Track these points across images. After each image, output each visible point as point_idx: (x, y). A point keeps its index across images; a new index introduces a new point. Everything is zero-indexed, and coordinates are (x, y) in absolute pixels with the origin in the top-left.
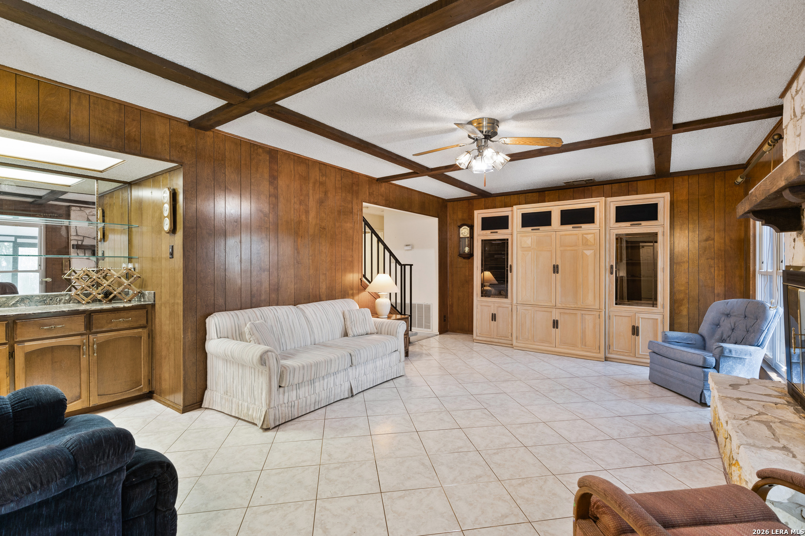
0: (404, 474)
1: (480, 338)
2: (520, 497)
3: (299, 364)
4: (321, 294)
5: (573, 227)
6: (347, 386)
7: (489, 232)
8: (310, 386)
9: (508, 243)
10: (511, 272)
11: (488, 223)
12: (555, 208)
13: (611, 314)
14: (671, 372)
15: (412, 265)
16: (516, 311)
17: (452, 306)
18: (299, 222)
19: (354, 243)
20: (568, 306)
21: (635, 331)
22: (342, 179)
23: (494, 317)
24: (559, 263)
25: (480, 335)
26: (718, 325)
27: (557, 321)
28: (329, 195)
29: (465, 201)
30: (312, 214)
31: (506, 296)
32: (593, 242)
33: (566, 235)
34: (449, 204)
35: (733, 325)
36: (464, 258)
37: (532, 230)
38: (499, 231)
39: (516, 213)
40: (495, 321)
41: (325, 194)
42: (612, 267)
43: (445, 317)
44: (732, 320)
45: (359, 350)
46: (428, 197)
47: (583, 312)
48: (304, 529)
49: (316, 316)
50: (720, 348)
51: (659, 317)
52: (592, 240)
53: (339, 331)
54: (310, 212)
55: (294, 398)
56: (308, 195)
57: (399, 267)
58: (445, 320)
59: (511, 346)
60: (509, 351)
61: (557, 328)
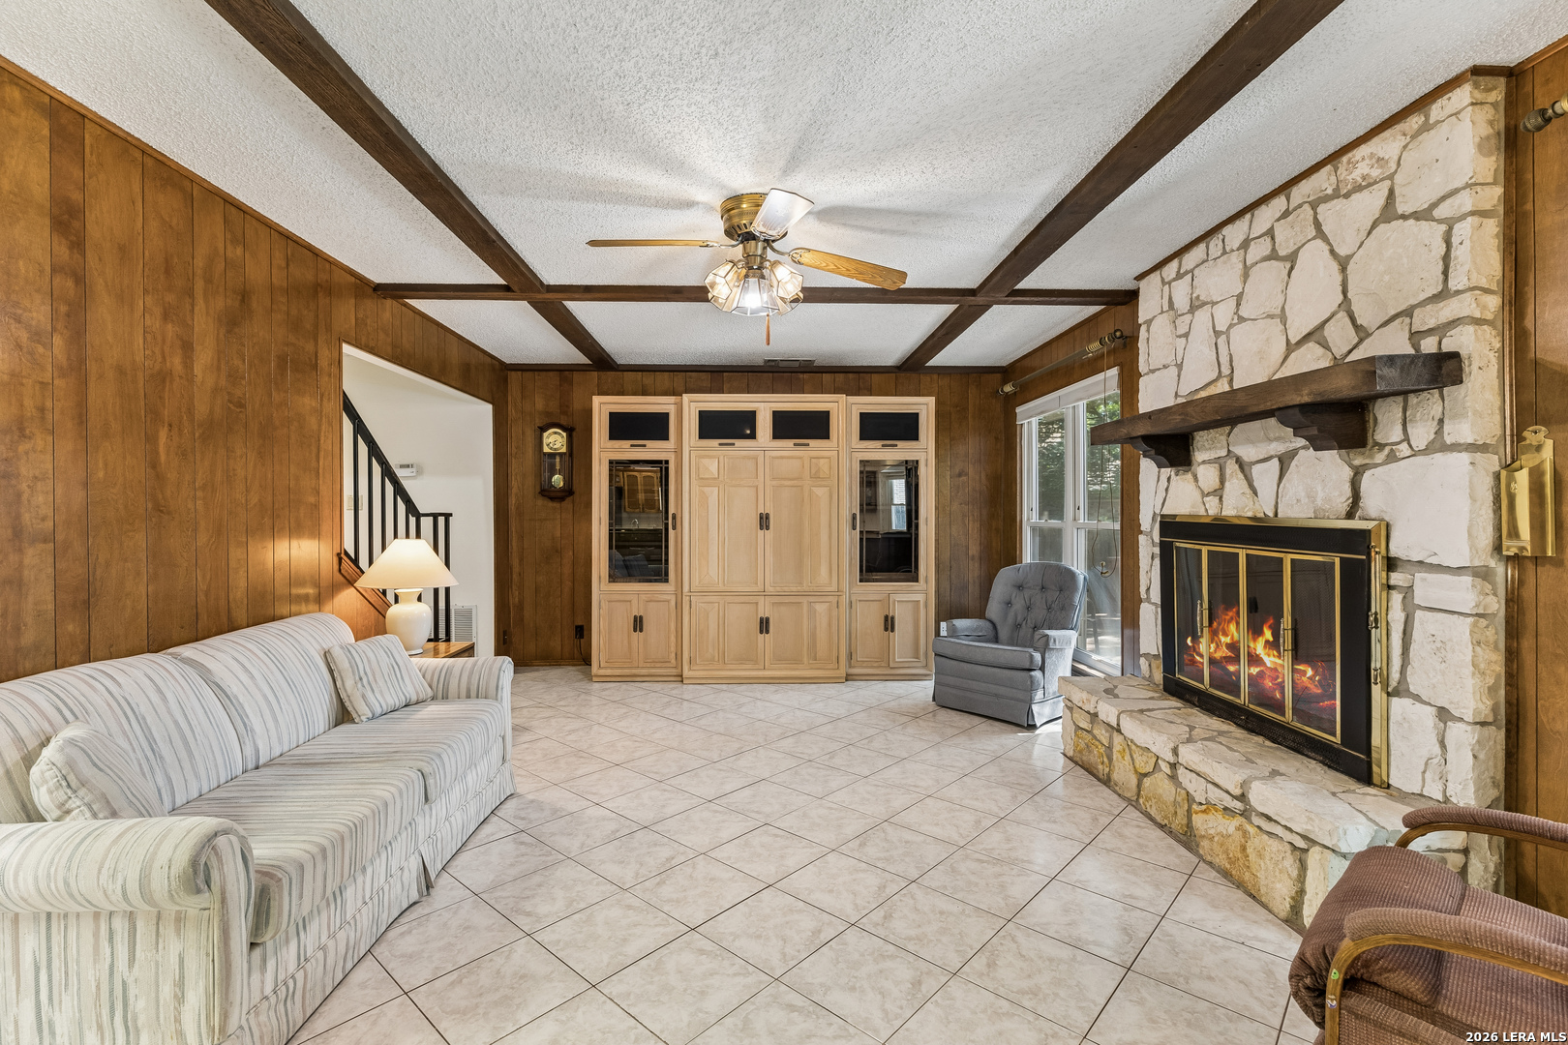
1: (608, 672)
3: (308, 847)
4: (232, 605)
5: (795, 445)
6: (414, 864)
7: (626, 444)
8: (332, 908)
9: (667, 469)
10: (674, 528)
11: (624, 426)
12: (764, 406)
13: (853, 599)
14: (974, 685)
15: (451, 515)
16: (688, 607)
17: (520, 607)
18: (162, 378)
19: (322, 454)
20: (786, 589)
21: (889, 624)
22: (288, 265)
23: (638, 624)
24: (769, 510)
25: (608, 665)
26: (1009, 603)
27: (767, 619)
28: (254, 305)
29: (551, 374)
30: (203, 358)
31: (661, 576)
32: (828, 473)
33: (782, 457)
34: (513, 376)
35: (1028, 602)
36: (552, 499)
37: (720, 444)
38: (649, 443)
39: (686, 410)
40: (641, 631)
41: (243, 301)
42: (854, 517)
43: (505, 633)
44: (1027, 593)
45: (439, 756)
46: (476, 352)
47: (811, 599)
50: (1044, 639)
51: (920, 597)
52: (826, 469)
54: (197, 348)
55: (292, 967)
56: (190, 293)
57: (413, 520)
58: (505, 642)
59: (680, 678)
60: (675, 689)
61: (767, 632)
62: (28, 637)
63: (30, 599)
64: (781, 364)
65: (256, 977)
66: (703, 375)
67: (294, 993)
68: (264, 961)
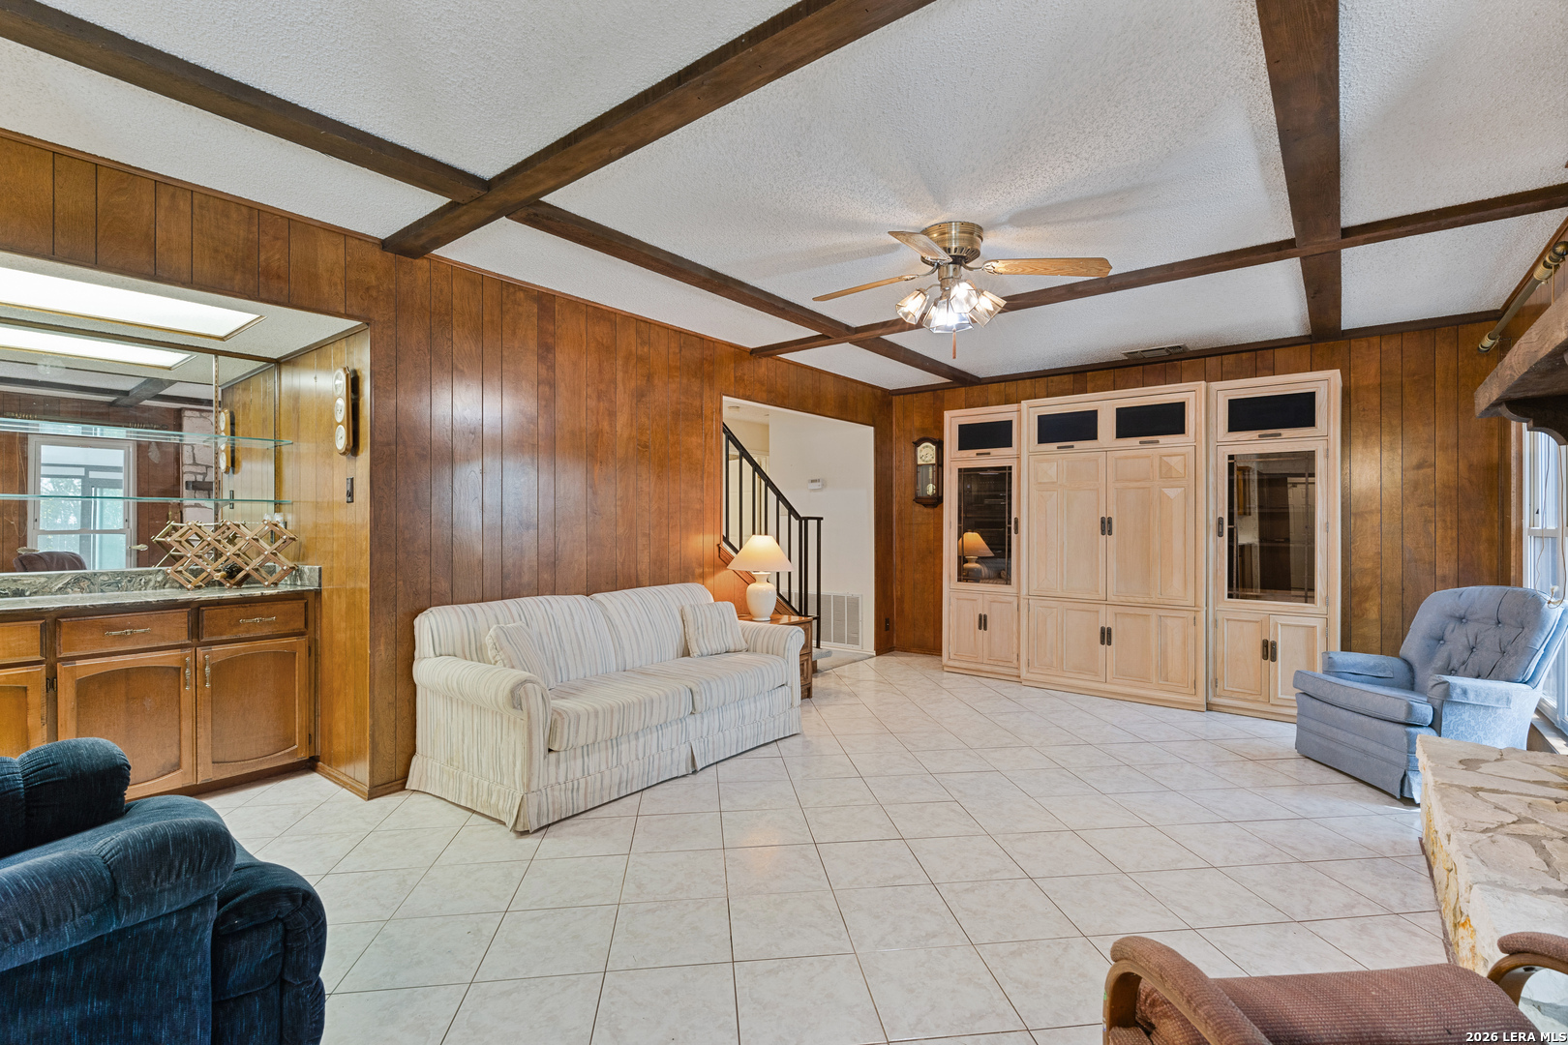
0: (782, 927)
1: (957, 664)
2: (1011, 979)
3: (589, 708)
4: (639, 572)
5: (1141, 442)
6: (684, 753)
7: (973, 453)
8: (610, 751)
9: (1010, 474)
10: (1016, 532)
11: (974, 437)
12: (1105, 405)
13: (1220, 616)
14: (1341, 735)
15: (822, 519)
16: (1026, 610)
17: (901, 600)
18: (598, 434)
19: (705, 475)
20: (1131, 599)
21: (1269, 651)
22: (681, 350)
23: (983, 622)
24: (1113, 514)
25: (956, 657)
26: (1440, 639)
27: (1109, 630)
28: (656, 381)
29: (926, 394)
30: (622, 419)
31: (1008, 581)
32: (1183, 472)
33: (1126, 458)
34: (896, 399)
35: (1472, 639)
36: (925, 505)
37: (1058, 448)
38: (994, 451)
39: (1025, 416)
40: (985, 629)
41: (648, 380)
42: (1220, 521)
43: (887, 621)
44: (1471, 629)
45: (709, 683)
46: (854, 385)
47: (1162, 613)
48: (575, 1029)
49: (628, 616)
50: (1443, 686)
51: (1319, 624)
52: (1181, 469)
53: (673, 646)
54: (619, 414)
55: (579, 774)
56: (614, 381)
57: (795, 523)
58: (887, 628)
59: (1018, 679)
60: (1012, 690)
61: (1109, 643)
62: (526, 579)
63: (526, 559)
64: (1147, 355)
65: (552, 769)
66: (1065, 378)
67: (578, 789)
68: (558, 761)
